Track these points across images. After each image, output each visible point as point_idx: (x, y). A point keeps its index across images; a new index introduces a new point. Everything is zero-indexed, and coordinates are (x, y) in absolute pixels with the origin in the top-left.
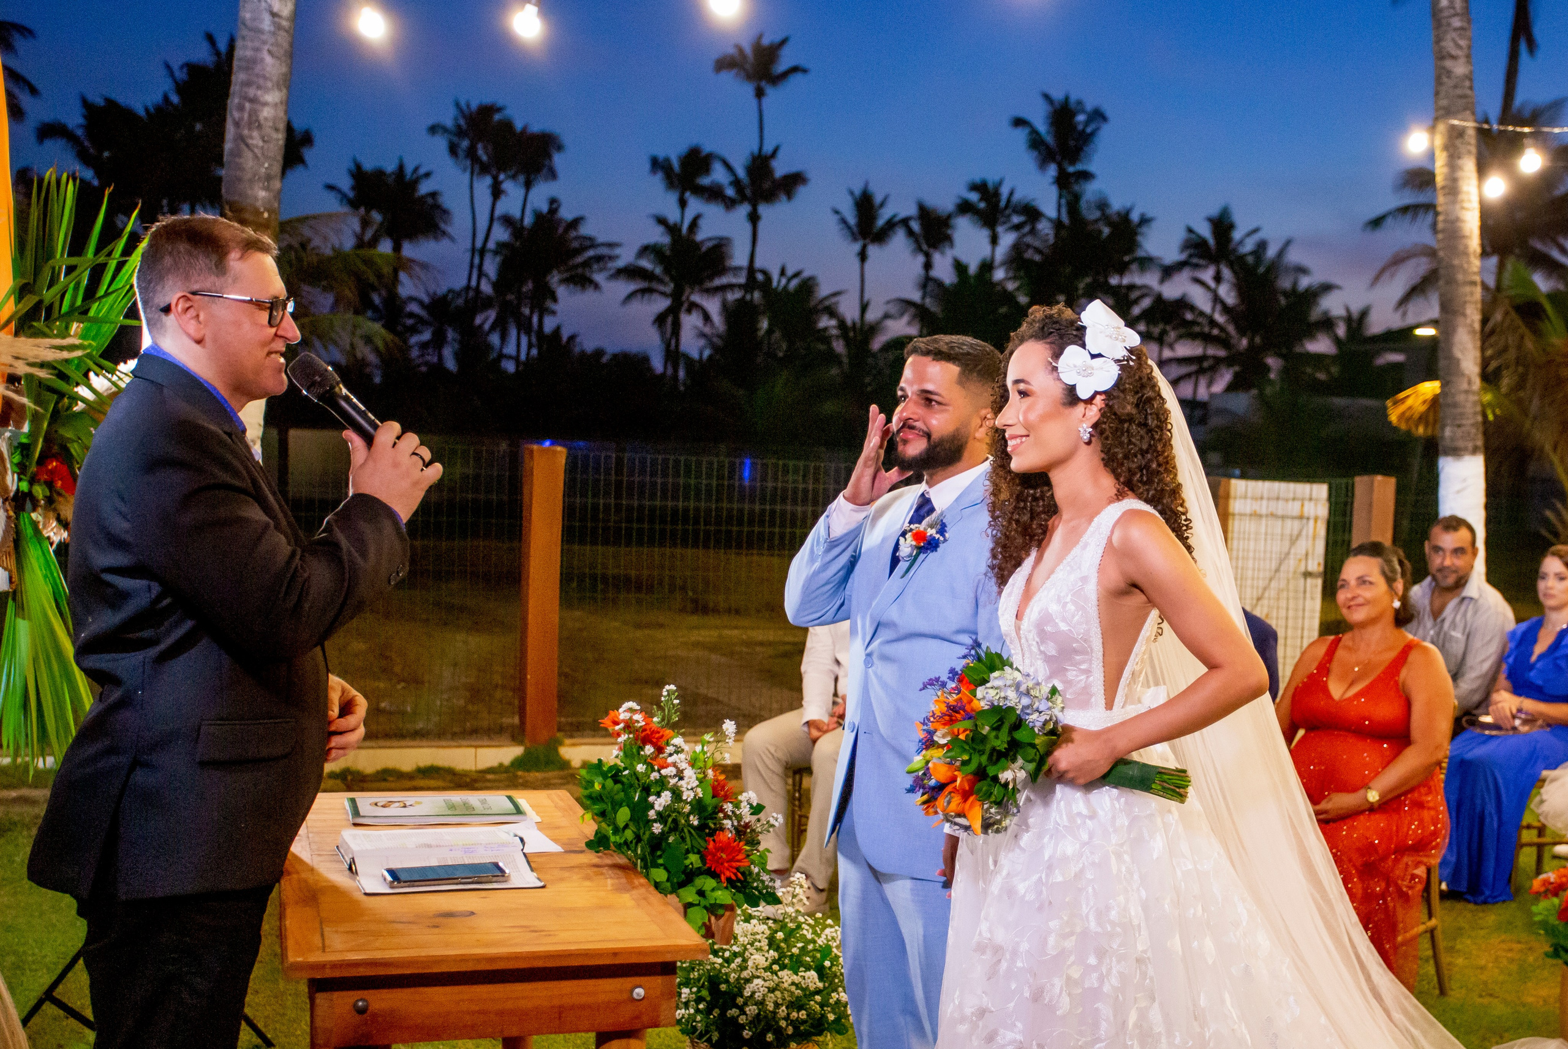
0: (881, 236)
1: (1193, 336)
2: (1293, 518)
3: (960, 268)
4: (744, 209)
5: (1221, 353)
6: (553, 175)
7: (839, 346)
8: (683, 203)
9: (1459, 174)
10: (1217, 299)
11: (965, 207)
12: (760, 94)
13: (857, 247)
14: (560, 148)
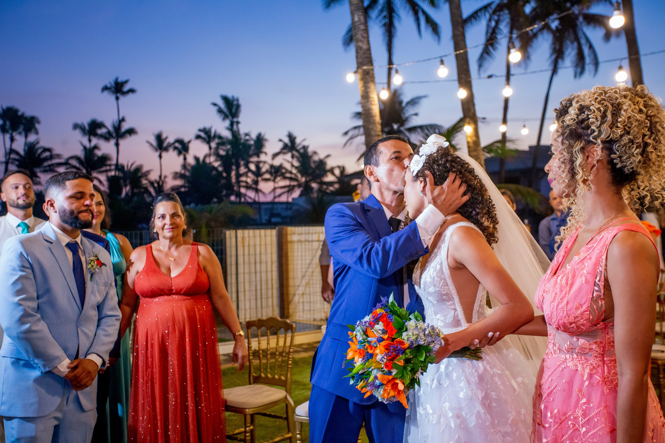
0: (166, 149)
1: (285, 178)
2: (316, 241)
3: (197, 159)
4: (113, 142)
5: (295, 183)
6: (37, 133)
8: (90, 141)
9: (369, 90)
10: (293, 166)
11: (198, 137)
12: (117, 98)
13: (158, 154)
14: (39, 122)
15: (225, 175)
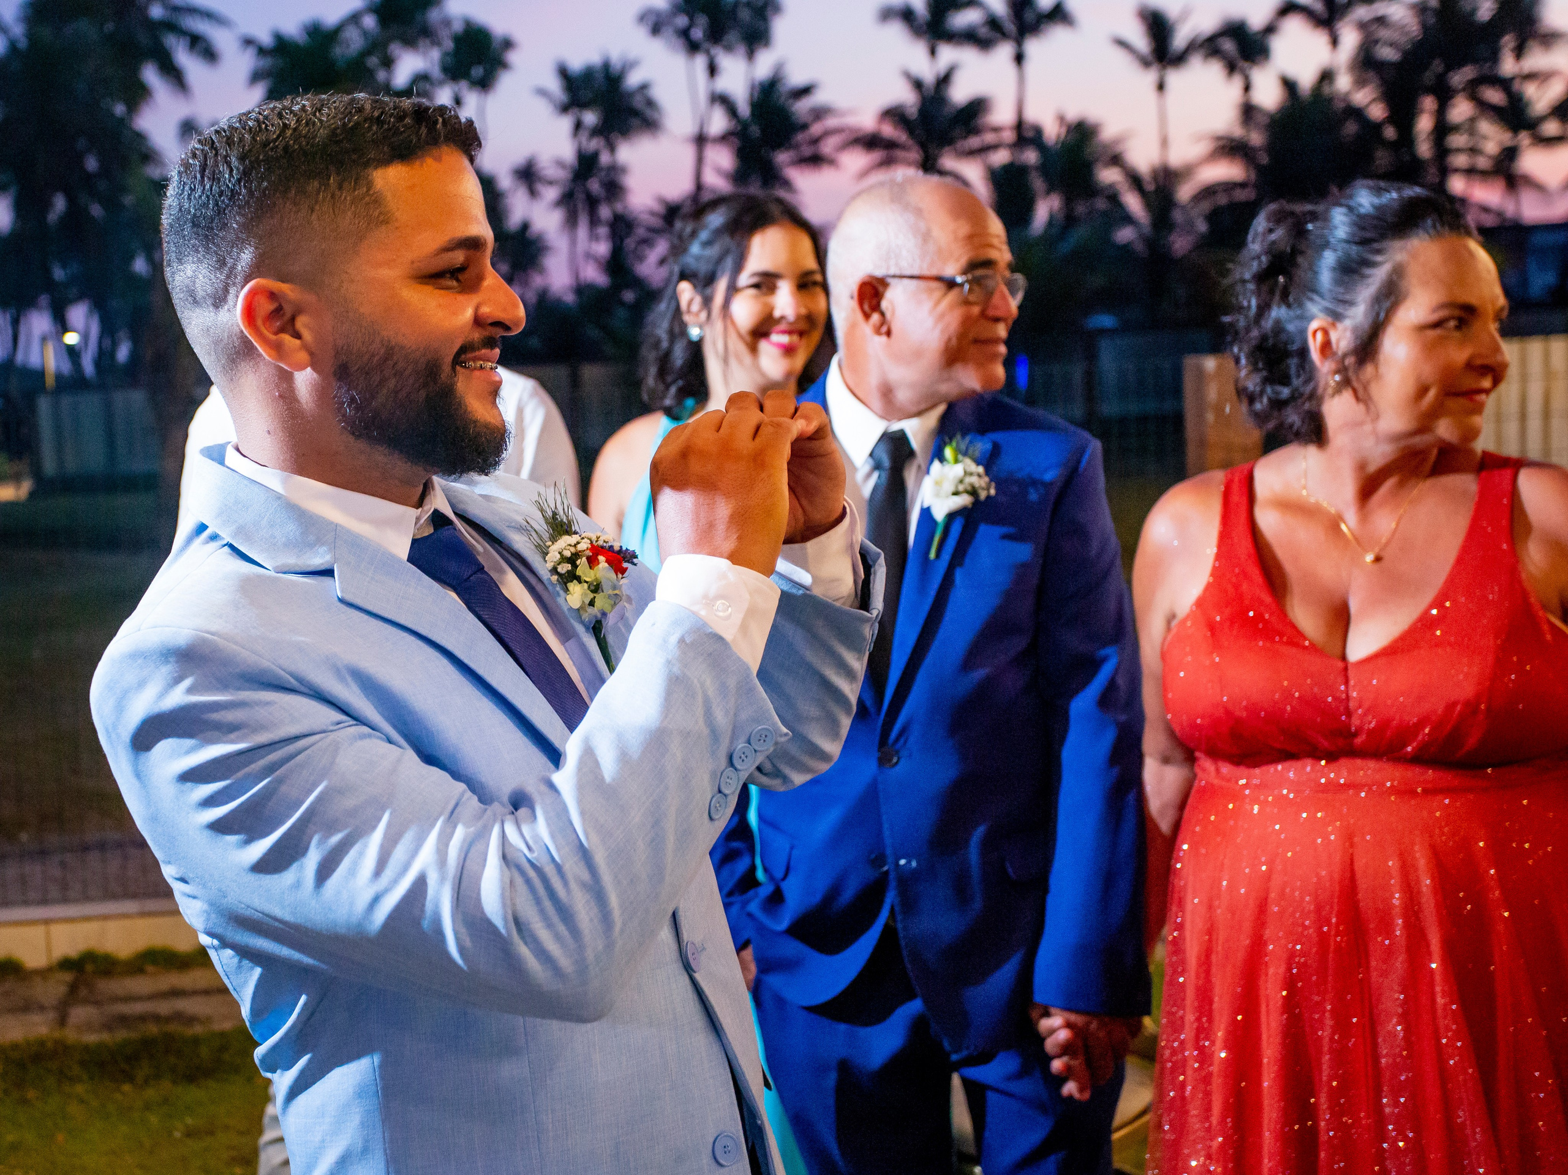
0: (1179, 60)
3: (1289, 85)
7: (1133, 202)
8: (933, 56)
11: (1292, 9)
13: (1152, 76)
14: (778, 14)
15: (1390, 133)
